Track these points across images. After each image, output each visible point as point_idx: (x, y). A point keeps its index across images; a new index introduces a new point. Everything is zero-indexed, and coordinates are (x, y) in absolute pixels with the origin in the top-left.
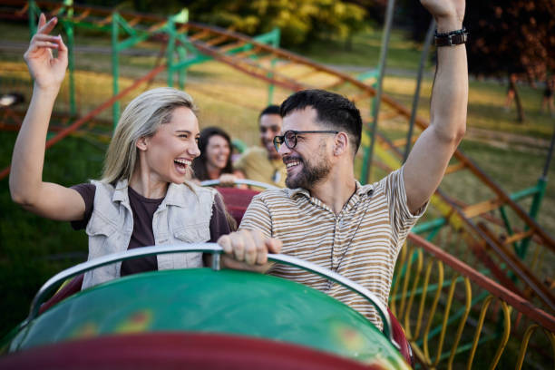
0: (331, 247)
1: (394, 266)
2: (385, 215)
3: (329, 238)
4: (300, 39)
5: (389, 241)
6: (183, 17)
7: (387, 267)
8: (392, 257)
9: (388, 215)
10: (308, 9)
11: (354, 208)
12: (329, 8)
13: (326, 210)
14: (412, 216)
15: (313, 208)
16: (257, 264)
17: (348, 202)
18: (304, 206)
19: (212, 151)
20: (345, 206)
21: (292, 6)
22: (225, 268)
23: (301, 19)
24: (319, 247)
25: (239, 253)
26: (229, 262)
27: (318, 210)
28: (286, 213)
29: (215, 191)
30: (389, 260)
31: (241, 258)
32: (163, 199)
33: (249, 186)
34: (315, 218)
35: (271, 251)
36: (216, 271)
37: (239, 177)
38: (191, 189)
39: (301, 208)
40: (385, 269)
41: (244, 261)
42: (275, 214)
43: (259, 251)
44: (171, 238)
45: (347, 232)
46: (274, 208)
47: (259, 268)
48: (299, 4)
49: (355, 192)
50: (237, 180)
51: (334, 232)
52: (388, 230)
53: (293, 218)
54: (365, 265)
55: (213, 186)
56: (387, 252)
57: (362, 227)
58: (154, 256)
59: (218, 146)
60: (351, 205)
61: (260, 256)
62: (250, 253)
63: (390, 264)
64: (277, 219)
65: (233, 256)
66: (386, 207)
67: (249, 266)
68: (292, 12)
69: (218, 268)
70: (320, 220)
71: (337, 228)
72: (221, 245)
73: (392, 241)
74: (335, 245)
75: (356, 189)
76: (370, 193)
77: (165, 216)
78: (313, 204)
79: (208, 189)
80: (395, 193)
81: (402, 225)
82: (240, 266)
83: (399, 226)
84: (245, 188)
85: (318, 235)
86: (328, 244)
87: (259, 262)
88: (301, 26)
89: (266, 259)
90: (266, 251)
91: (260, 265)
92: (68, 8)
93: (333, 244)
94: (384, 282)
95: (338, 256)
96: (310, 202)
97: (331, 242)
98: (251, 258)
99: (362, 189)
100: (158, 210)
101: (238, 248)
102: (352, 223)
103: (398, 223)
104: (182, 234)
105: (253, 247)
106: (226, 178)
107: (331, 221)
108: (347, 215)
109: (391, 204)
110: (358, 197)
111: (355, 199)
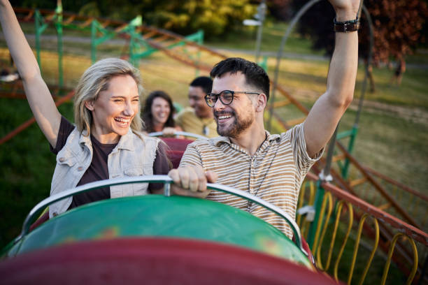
0: (247, 181)
1: (298, 195)
2: (291, 158)
3: (246, 174)
4: (219, 31)
5: (294, 177)
6: (138, 21)
7: (293, 196)
8: (296, 190)
9: (292, 157)
10: (225, 9)
11: (266, 151)
12: (240, 8)
13: (243, 153)
14: (310, 159)
15: (233, 151)
16: (199, 191)
17: (261, 146)
18: (227, 150)
19: (155, 110)
20: (258, 149)
21: (213, 7)
22: (174, 195)
23: (220, 16)
24: (239, 181)
25: (185, 183)
26: (177, 190)
27: (237, 152)
28: (213, 156)
29: (159, 140)
30: (295, 191)
31: (186, 187)
32: (116, 144)
33: (186, 136)
34: (235, 158)
35: (209, 181)
36: (167, 197)
37: (178, 130)
38: (140, 137)
39: (224, 152)
40: (291, 198)
41: (189, 189)
42: (204, 157)
43: (200, 181)
44: (122, 175)
45: (260, 169)
46: (203, 152)
47: (200, 195)
48: (219, 6)
49: (266, 140)
50: (177, 132)
51: (250, 169)
52: (293, 169)
53: (219, 159)
54: (277, 195)
55: (158, 136)
56: (293, 185)
57: (273, 167)
58: (108, 187)
59: (159, 106)
60: (263, 148)
61: (201, 185)
62: (194, 182)
63: (295, 195)
64: (206, 161)
65: (180, 185)
66: (291, 152)
67: (194, 192)
68: (214, 12)
69: (169, 194)
70: (239, 160)
71: (252, 166)
72: (171, 177)
73: (296, 177)
74: (251, 179)
75: (267, 136)
76: (278, 140)
77: (117, 157)
78: (233, 149)
79: (154, 139)
80: (297, 141)
81: (303, 165)
82: (185, 193)
83: (301, 166)
84: (182, 138)
85: (237, 172)
86: (245, 179)
87: (201, 189)
88: (220, 22)
89: (205, 188)
90: (206, 181)
91: (201, 192)
92: (58, 15)
93: (249, 179)
94: (292, 208)
95: (254, 188)
96: (230, 147)
97: (248, 177)
98: (194, 187)
99: (271, 137)
100: (112, 153)
101: (185, 178)
102: (264, 162)
103: (300, 163)
104: (131, 171)
105: (196, 178)
106: (168, 131)
107: (247, 161)
108: (260, 157)
109: (295, 149)
110: (268, 143)
111: (267, 144)
